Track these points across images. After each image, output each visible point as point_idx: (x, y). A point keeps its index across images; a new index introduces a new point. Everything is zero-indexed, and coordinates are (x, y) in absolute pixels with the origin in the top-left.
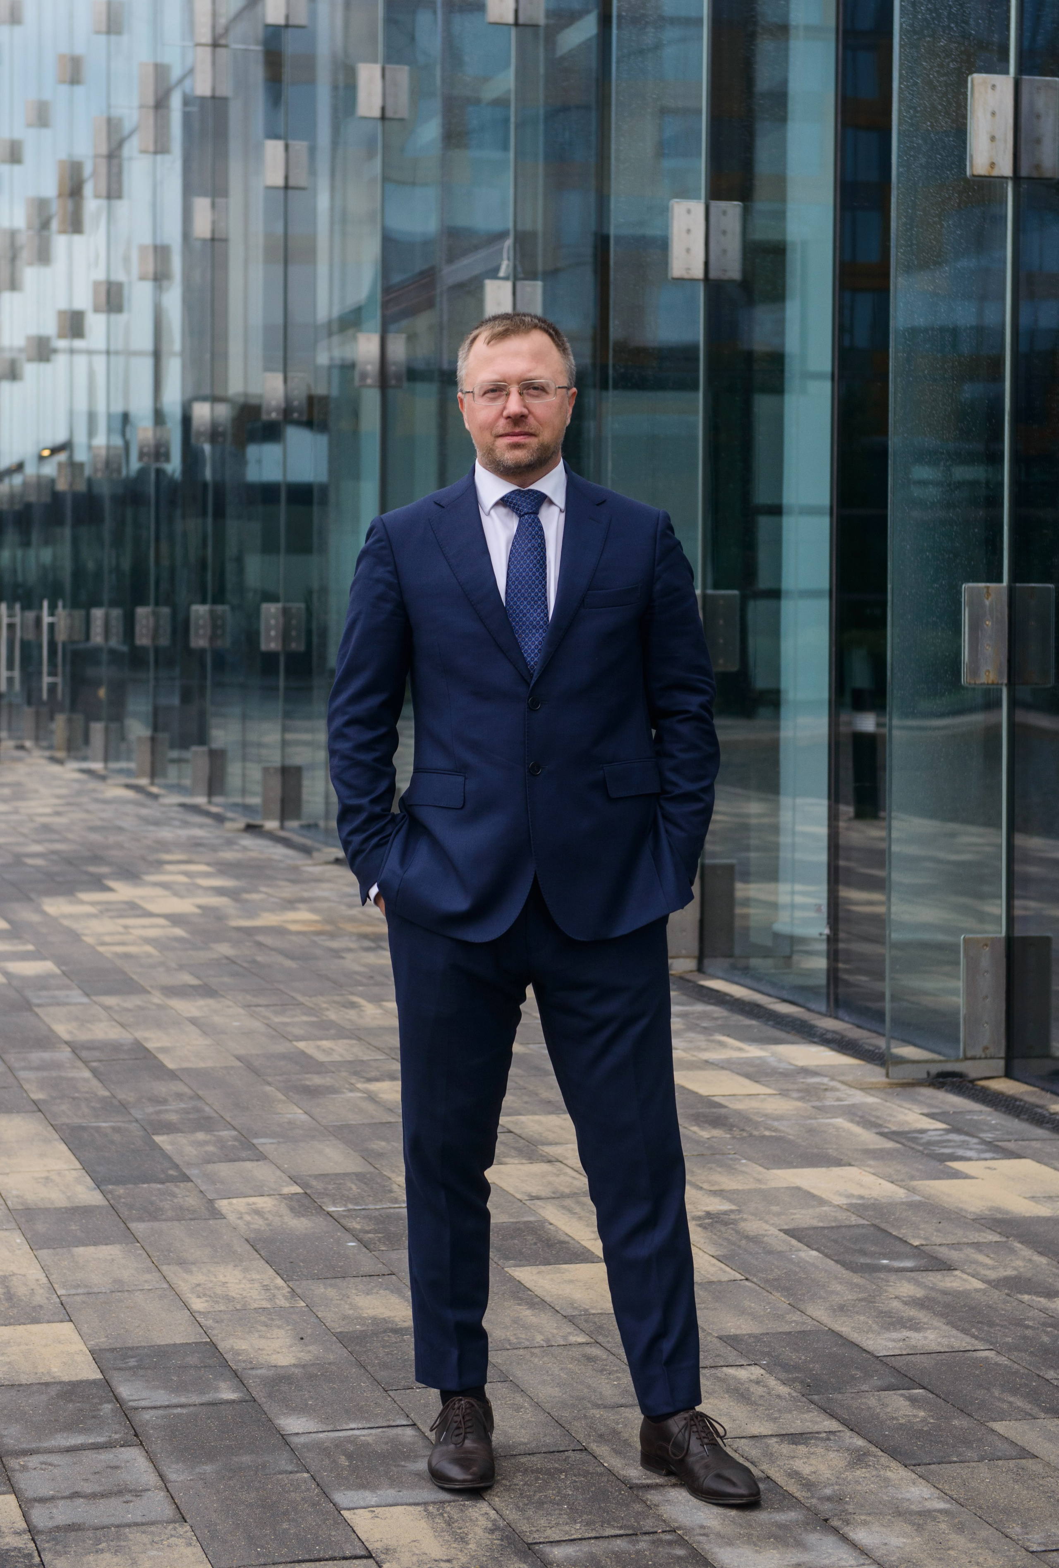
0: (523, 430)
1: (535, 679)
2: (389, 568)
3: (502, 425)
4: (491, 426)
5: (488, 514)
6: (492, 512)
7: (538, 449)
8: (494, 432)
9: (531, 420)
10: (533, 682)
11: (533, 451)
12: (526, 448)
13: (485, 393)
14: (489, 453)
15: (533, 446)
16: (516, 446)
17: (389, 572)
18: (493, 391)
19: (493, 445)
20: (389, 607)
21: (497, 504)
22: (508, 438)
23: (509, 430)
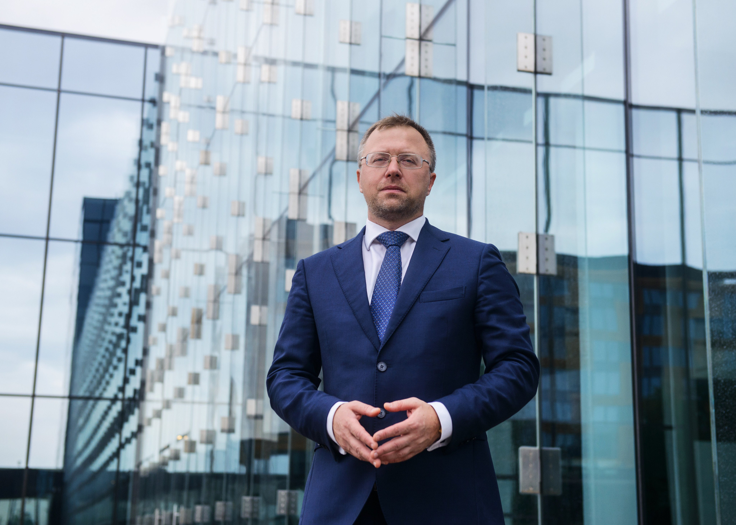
0: (397, 185)
1: (382, 346)
2: (302, 287)
3: (384, 182)
4: (377, 183)
5: (369, 250)
6: (371, 248)
7: (406, 201)
8: (378, 187)
9: (403, 180)
10: (381, 348)
11: (403, 201)
12: (398, 198)
13: (374, 161)
14: (373, 203)
15: (403, 198)
16: (391, 196)
17: (302, 289)
18: (380, 160)
19: (376, 196)
20: (302, 311)
21: (374, 242)
22: (387, 190)
23: (389, 184)
